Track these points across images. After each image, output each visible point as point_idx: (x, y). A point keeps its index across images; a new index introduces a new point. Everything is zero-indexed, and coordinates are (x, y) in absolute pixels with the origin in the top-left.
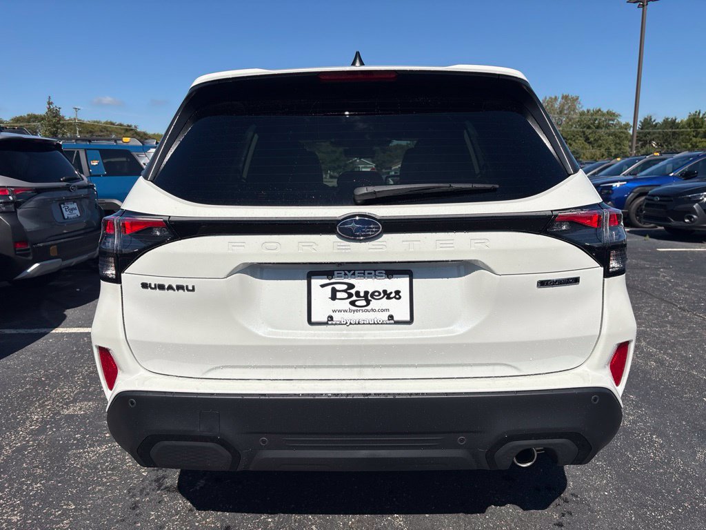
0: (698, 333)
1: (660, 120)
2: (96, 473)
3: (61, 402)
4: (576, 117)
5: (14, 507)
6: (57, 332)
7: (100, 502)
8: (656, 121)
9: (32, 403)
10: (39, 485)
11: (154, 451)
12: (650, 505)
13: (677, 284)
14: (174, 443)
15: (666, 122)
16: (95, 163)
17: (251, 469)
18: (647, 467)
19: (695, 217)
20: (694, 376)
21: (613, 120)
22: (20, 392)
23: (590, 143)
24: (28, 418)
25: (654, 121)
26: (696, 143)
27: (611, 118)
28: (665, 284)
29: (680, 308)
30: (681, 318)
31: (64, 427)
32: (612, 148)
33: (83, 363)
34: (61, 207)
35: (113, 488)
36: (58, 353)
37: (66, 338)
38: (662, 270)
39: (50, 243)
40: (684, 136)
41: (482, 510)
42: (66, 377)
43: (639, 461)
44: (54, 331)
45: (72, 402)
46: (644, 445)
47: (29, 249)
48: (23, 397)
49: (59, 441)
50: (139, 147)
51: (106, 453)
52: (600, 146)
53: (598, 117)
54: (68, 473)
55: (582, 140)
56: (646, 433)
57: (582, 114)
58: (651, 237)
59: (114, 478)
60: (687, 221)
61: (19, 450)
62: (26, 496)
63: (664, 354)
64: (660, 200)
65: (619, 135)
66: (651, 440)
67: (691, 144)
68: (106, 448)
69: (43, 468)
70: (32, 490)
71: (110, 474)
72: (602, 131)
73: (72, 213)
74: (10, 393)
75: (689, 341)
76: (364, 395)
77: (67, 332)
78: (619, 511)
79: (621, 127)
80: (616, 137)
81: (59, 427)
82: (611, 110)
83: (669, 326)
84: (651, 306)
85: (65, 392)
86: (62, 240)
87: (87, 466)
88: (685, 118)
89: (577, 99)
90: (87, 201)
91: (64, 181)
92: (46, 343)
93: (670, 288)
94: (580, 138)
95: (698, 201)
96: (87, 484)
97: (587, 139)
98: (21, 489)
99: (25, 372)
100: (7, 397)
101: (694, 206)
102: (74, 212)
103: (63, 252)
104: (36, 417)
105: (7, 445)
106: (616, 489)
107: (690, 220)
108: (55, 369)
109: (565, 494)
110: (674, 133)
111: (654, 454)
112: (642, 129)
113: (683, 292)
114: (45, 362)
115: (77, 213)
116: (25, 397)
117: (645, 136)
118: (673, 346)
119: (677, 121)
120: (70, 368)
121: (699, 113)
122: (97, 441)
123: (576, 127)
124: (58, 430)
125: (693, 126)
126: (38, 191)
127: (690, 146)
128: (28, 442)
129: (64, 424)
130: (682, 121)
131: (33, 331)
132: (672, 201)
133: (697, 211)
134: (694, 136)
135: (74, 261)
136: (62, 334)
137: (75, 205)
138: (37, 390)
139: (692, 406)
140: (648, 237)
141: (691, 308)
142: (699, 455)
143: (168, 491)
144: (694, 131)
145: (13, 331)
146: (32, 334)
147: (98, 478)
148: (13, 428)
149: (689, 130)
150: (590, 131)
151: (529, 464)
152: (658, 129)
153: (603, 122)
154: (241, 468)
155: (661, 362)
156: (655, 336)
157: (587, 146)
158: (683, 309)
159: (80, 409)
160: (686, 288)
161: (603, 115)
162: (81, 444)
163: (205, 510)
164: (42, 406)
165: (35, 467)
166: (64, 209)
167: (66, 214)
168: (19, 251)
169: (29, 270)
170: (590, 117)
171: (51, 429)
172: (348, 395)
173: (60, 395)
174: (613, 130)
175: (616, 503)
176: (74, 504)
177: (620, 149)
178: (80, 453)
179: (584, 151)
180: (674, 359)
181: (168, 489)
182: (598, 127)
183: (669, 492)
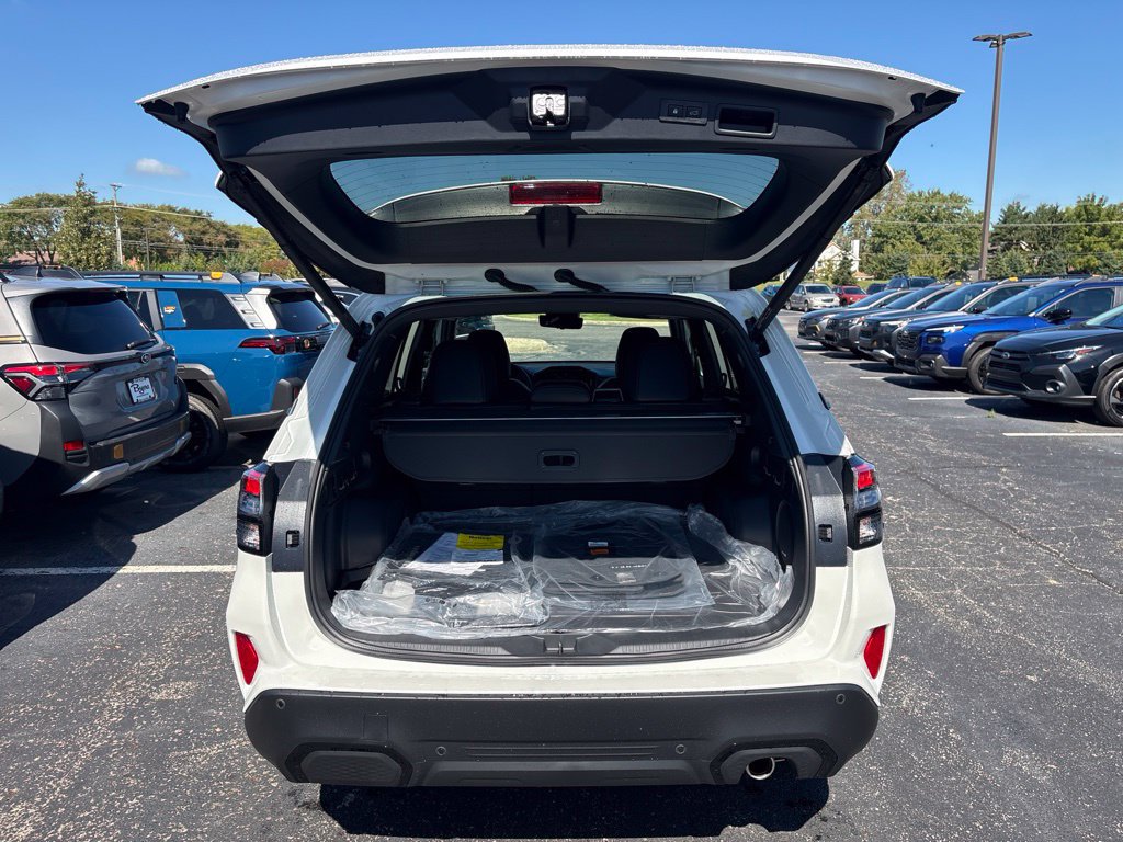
0: (1038, 574)
1: (1032, 209)
2: (210, 785)
3: (148, 682)
4: (902, 203)
5: (108, 830)
6: (126, 572)
7: (219, 823)
8: (1027, 211)
9: (107, 684)
10: (135, 801)
11: (306, 762)
12: (932, 825)
13: (1022, 495)
14: (332, 753)
15: (1041, 210)
16: (170, 310)
17: (424, 785)
18: (935, 774)
19: (1061, 384)
20: (1019, 642)
21: (960, 209)
22: (89, 668)
23: (922, 243)
24: (105, 706)
25: (1024, 209)
26: (1090, 243)
27: (956, 204)
28: (1005, 495)
29: (1020, 535)
30: (1018, 551)
31: (158, 719)
32: (959, 250)
33: (170, 622)
34: (127, 386)
35: (235, 806)
36: (131, 606)
37: (141, 581)
38: (1004, 470)
39: (113, 441)
40: (1070, 233)
41: (716, 832)
42: (149, 644)
43: (925, 765)
44: (121, 571)
45: (163, 681)
46: (935, 741)
47: (84, 452)
48: (94, 674)
49: (154, 739)
50: (236, 286)
51: (219, 755)
52: (939, 249)
53: (936, 204)
54: (172, 784)
55: (912, 238)
56: (941, 727)
57: (911, 198)
58: (997, 411)
59: (234, 790)
60: (1050, 390)
61: (100, 752)
62: (121, 815)
63: (984, 608)
64: (1011, 358)
65: (969, 234)
66: (946, 736)
67: (1082, 246)
68: (219, 748)
69: (136, 777)
70: (128, 808)
71: (228, 785)
72: (942, 226)
73: (143, 394)
74: (73, 668)
75: (1022, 588)
76: (562, 695)
77: (140, 571)
78: (890, 833)
79: (972, 220)
80: (964, 234)
81: (150, 719)
82: (956, 192)
83: (998, 563)
84: (979, 532)
85: (151, 666)
86: (130, 435)
87: (196, 775)
88: (1073, 206)
89: (904, 174)
90: (164, 374)
91: (132, 348)
92: (113, 590)
93: (1011, 501)
94: (907, 236)
95: (1066, 361)
96: (200, 799)
97: (919, 238)
98: (113, 806)
99: (89, 636)
100: (70, 675)
101: (1061, 369)
102: (146, 391)
103: (132, 452)
104: (117, 704)
105: (83, 745)
106: (891, 804)
107: (1055, 390)
108: (131, 632)
109: (825, 811)
110: (1055, 229)
111: (947, 755)
112: (1005, 222)
113: (1029, 509)
114: (115, 620)
115: (150, 392)
116: (96, 675)
117: (1010, 233)
118: (998, 595)
119: (1059, 210)
120: (154, 630)
121: (1093, 199)
122: (205, 739)
123: (901, 219)
124: (149, 723)
125: (1084, 217)
126: (98, 367)
127: (1080, 249)
128: (111, 740)
129: (156, 714)
130: (1067, 210)
131: (90, 571)
132: (1026, 359)
133: (1065, 375)
134: (1086, 234)
135: (146, 463)
136: (134, 576)
137: (147, 382)
138: (111, 664)
139: (1010, 686)
140: (993, 413)
141: (1036, 534)
142: (1006, 757)
143: (308, 807)
144: (1086, 226)
145: (61, 571)
146: (91, 576)
147: (213, 791)
148: (87, 719)
149: (1079, 224)
150: (925, 225)
151: (765, 776)
152: (1030, 222)
153: (944, 210)
154: (412, 783)
155: (977, 621)
156: (976, 580)
157: (920, 247)
158: (1023, 537)
159: (176, 692)
160: (1034, 501)
161: (944, 200)
162: (183, 743)
163: (358, 834)
164: (122, 687)
165: (127, 776)
166: (132, 389)
167: (136, 396)
168: (71, 455)
169: (84, 482)
170: (923, 203)
171: (140, 722)
172: (544, 696)
173: (144, 670)
174: (959, 224)
175: (888, 822)
176: (187, 827)
177: (971, 254)
178: (184, 756)
179: (915, 257)
180: (996, 616)
181: (307, 805)
182: (936, 219)
183: (958, 808)
